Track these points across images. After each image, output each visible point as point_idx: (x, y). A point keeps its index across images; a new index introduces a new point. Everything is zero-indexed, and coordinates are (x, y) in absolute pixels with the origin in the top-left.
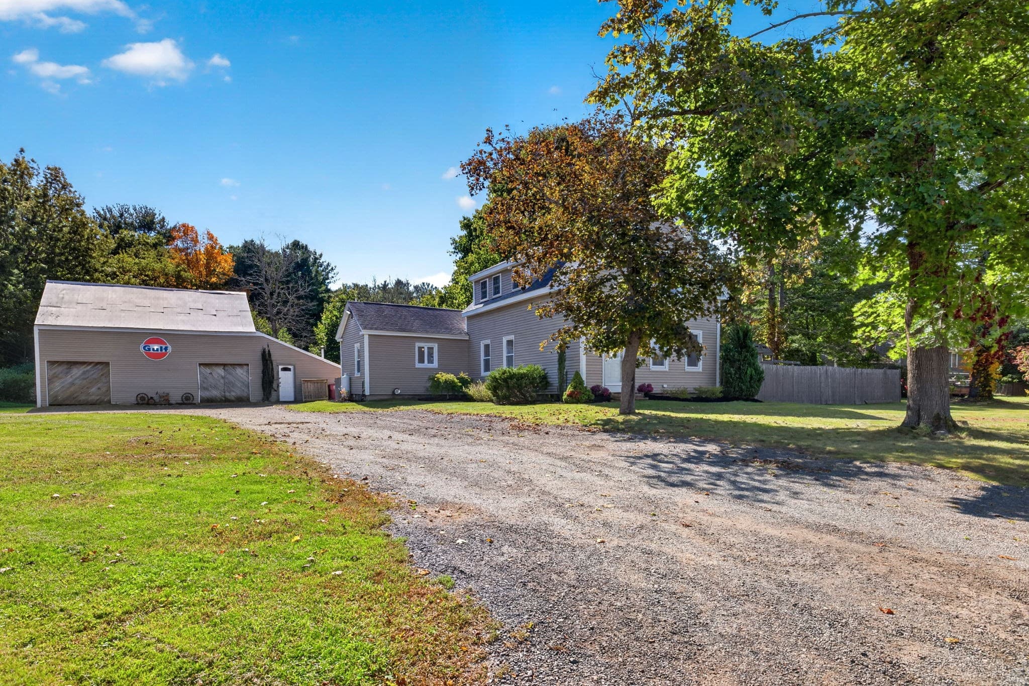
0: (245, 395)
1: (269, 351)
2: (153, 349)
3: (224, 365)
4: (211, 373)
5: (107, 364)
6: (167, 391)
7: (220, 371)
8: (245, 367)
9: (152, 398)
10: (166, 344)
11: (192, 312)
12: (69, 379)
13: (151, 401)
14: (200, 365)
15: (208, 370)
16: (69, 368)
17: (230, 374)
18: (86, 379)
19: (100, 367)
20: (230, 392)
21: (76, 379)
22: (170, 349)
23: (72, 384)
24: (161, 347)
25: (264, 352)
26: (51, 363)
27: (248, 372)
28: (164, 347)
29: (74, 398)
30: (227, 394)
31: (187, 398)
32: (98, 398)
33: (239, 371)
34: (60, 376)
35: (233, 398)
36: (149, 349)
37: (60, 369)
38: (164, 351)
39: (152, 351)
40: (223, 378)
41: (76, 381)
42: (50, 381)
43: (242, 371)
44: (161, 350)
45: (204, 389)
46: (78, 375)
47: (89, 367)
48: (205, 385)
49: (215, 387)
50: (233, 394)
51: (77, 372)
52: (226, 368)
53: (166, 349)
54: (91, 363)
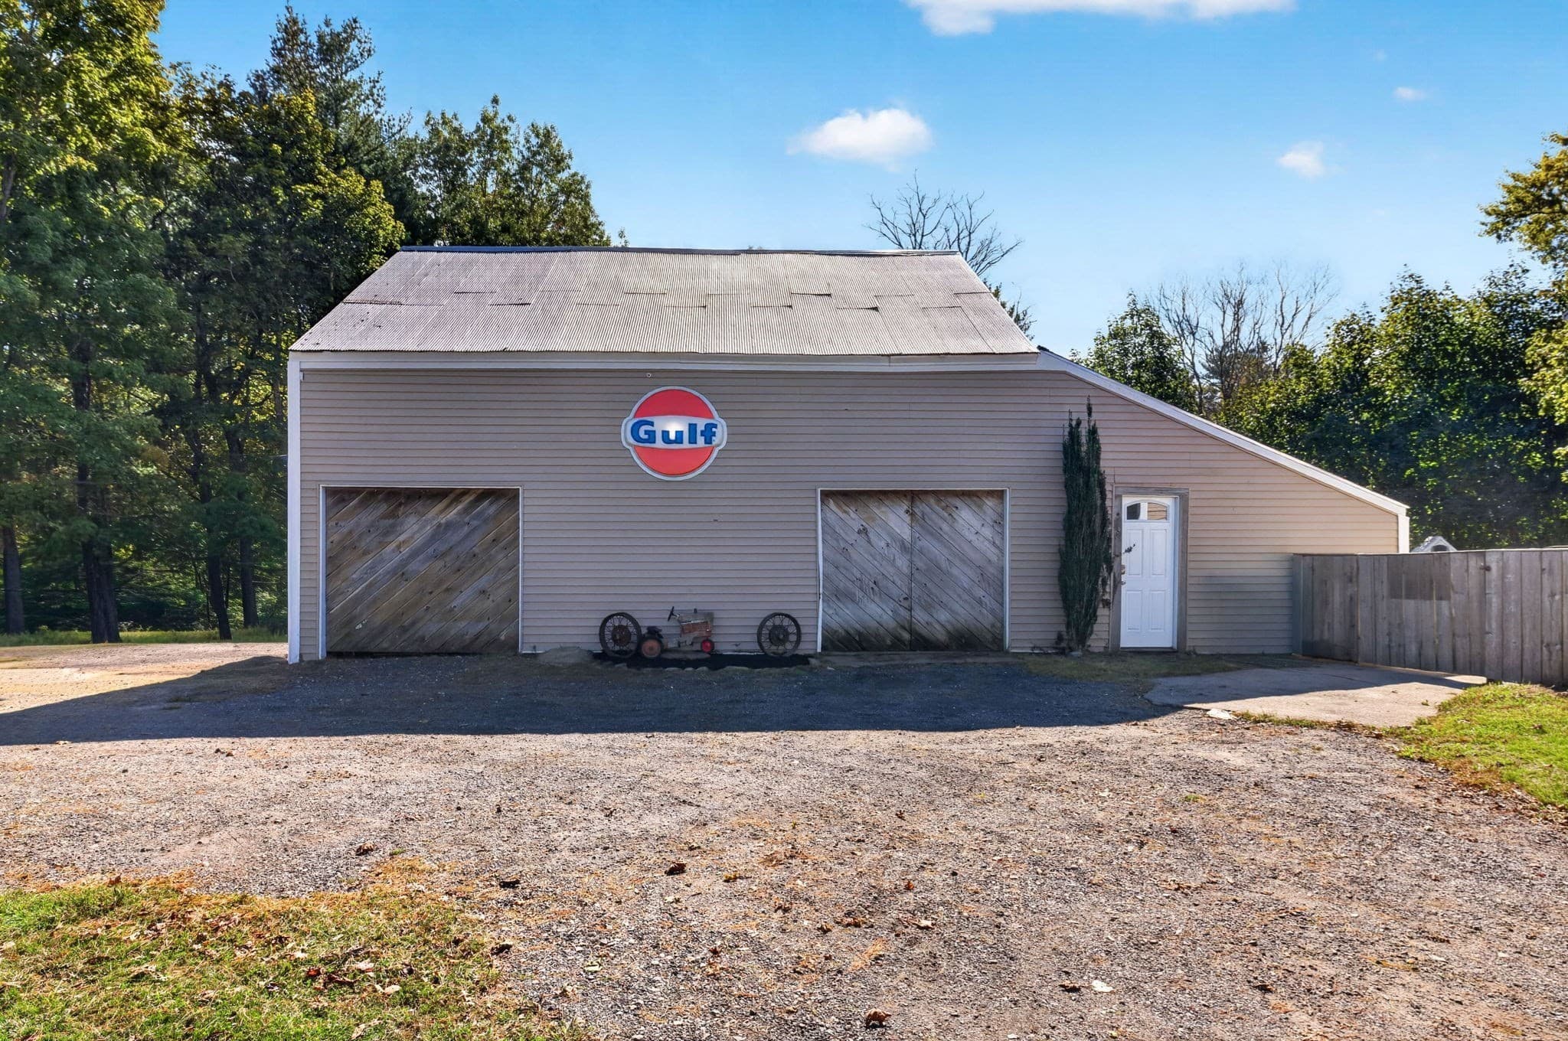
0: (987, 620)
1: (1093, 432)
2: (665, 434)
3: (913, 496)
4: (863, 531)
5: (508, 497)
6: (704, 603)
7: (896, 520)
8: (990, 503)
9: (654, 633)
10: (710, 416)
11: (796, 302)
12: (391, 555)
13: (651, 647)
14: (826, 495)
15: (852, 518)
16: (392, 515)
17: (936, 535)
18: (444, 555)
19: (492, 510)
20: (927, 608)
21: (414, 554)
22: (721, 436)
23: (400, 573)
24: (692, 428)
25: (1074, 434)
26: (338, 497)
27: (999, 522)
28: (701, 423)
29: (404, 630)
30: (920, 616)
31: (778, 635)
32: (481, 626)
33: (968, 519)
34: (363, 544)
35: (941, 636)
36: (651, 437)
37: (366, 517)
38: (701, 441)
39: (660, 444)
40: (905, 548)
41: (412, 566)
42: (334, 562)
43: (976, 523)
44: (693, 440)
45: (838, 595)
46: (419, 540)
47: (452, 514)
48: (843, 584)
49: (877, 588)
50: (943, 616)
51: (415, 528)
52: (921, 508)
53: (709, 433)
54: (465, 492)
